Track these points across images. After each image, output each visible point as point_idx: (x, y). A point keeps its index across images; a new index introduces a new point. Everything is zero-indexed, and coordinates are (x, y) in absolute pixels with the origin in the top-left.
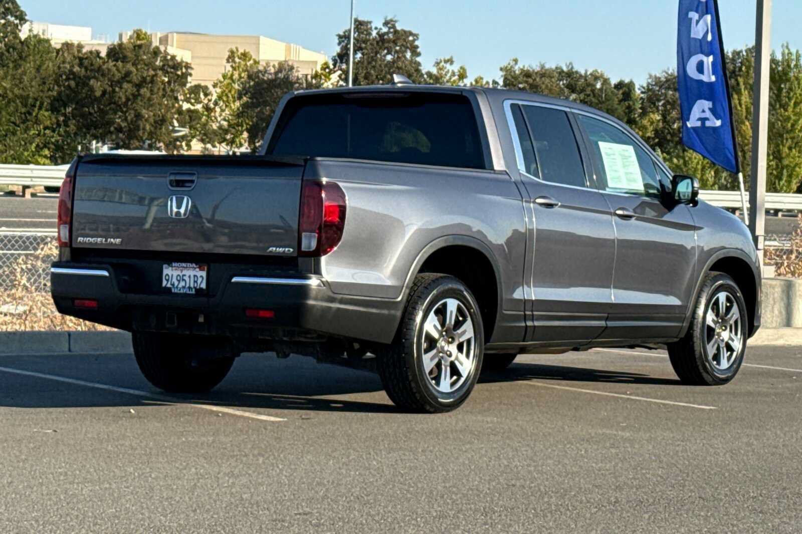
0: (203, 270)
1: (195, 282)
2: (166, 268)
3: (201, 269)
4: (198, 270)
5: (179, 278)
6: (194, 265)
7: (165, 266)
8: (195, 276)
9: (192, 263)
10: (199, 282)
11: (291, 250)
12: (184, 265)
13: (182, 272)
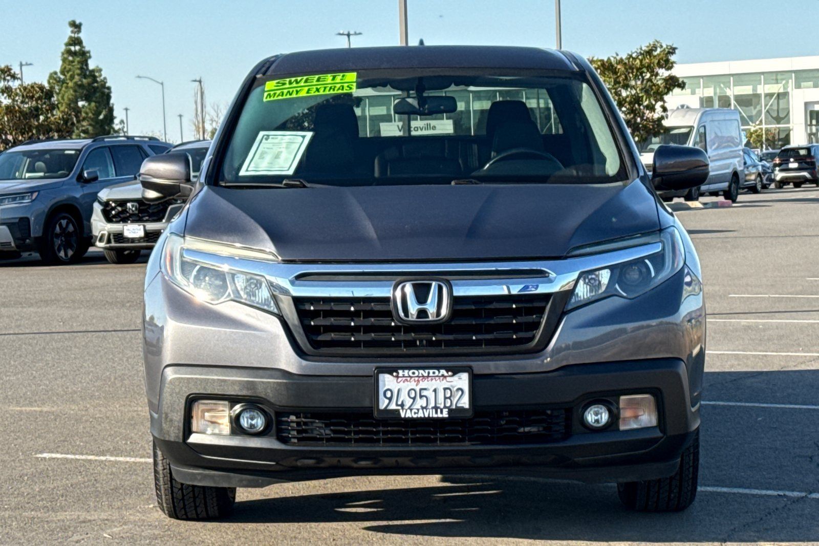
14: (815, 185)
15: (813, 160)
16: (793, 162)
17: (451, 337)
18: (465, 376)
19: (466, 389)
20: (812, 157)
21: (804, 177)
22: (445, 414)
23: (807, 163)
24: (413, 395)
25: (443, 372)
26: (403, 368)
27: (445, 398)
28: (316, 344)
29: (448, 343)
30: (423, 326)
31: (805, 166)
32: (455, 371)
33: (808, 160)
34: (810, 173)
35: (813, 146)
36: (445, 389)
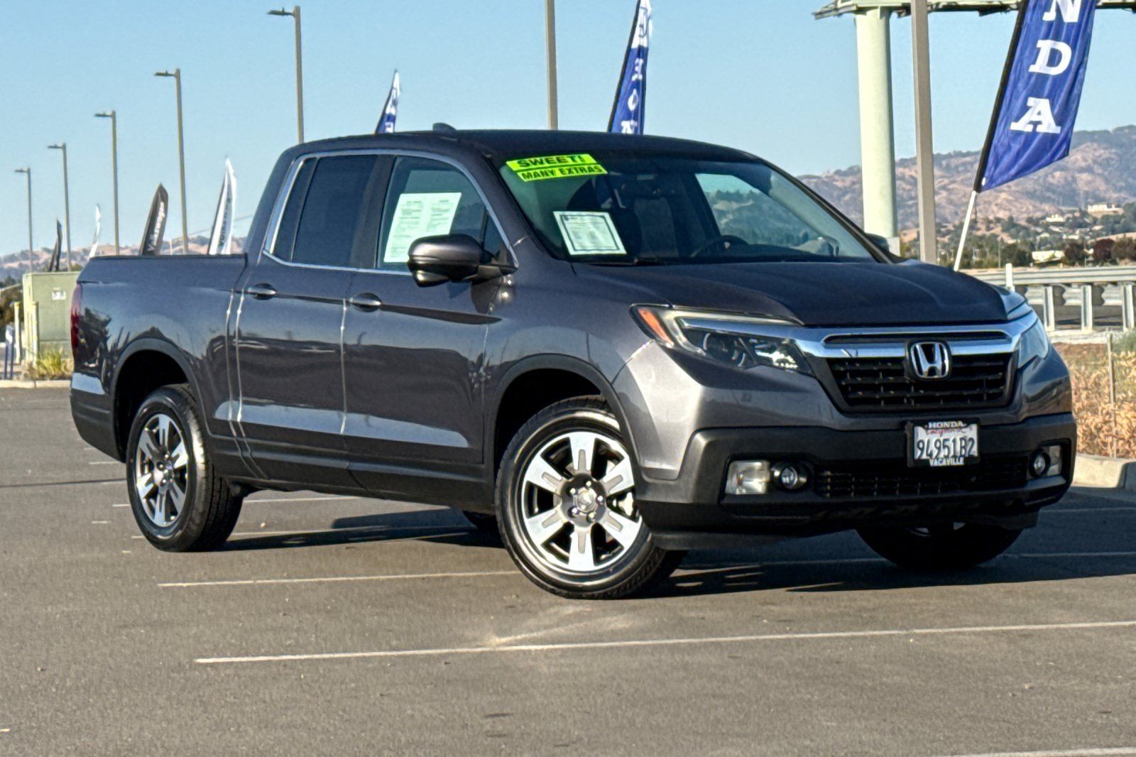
17: (948, 393)
18: (974, 427)
19: (975, 438)
22: (961, 462)
24: (938, 445)
25: (960, 423)
26: (933, 421)
27: (961, 447)
28: (851, 402)
29: (947, 399)
30: (931, 384)
32: (968, 422)
36: (961, 439)
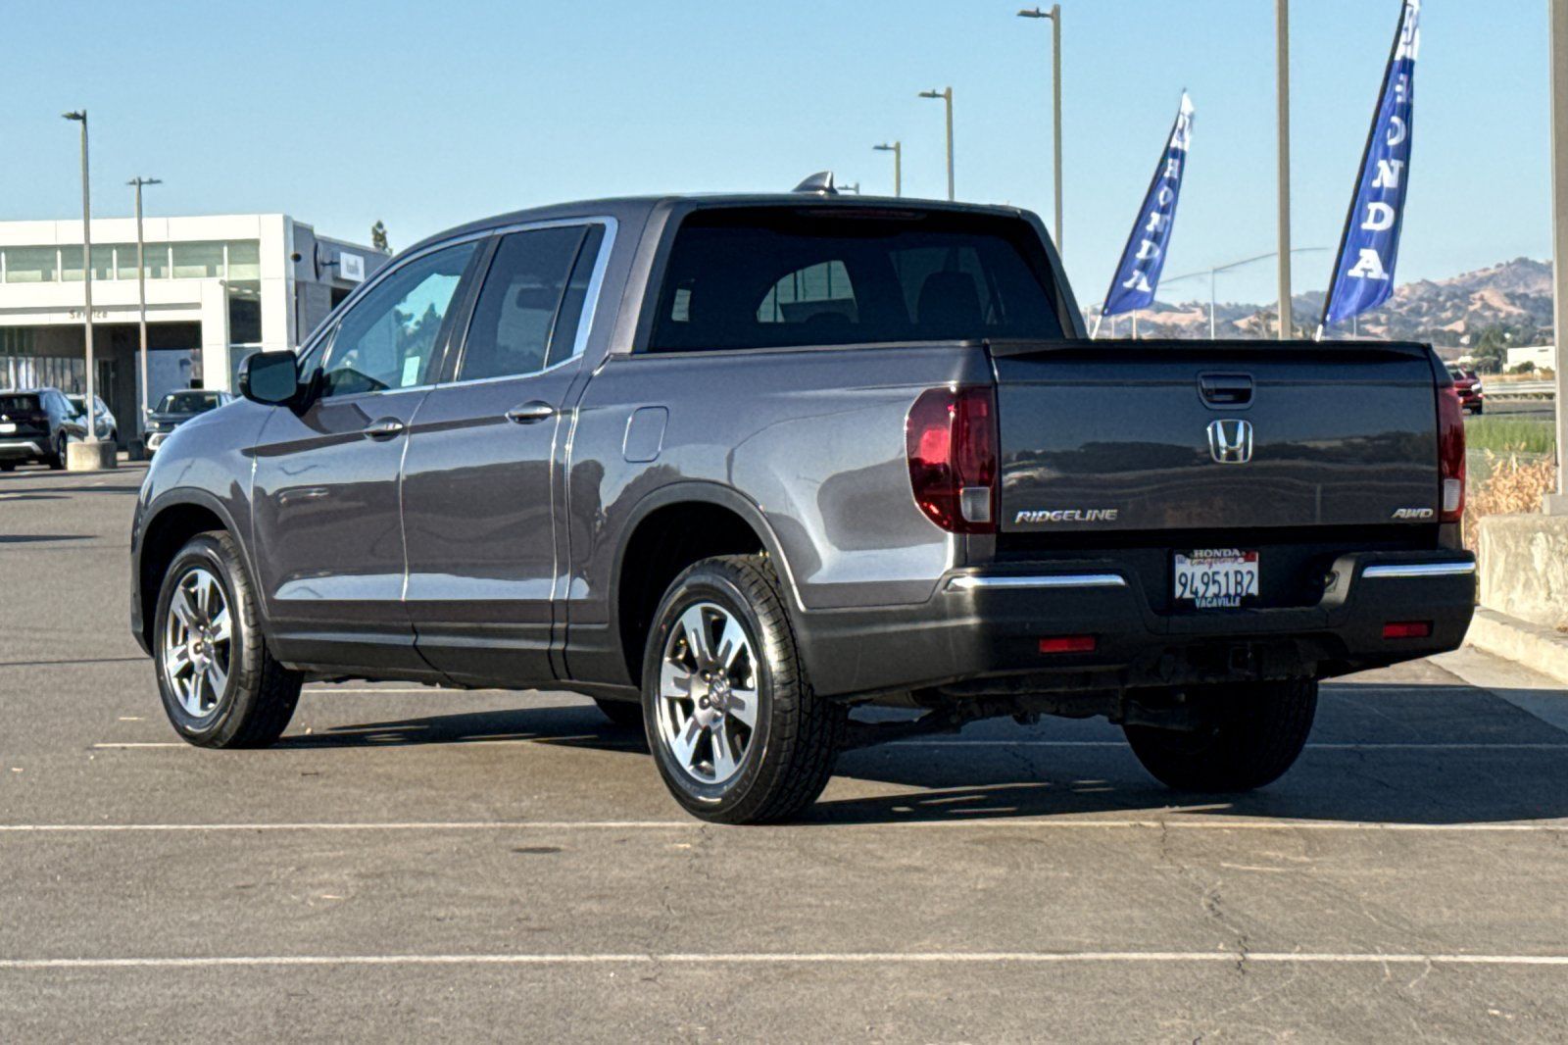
0: (1253, 560)
1: (1238, 583)
2: (1181, 562)
3: (1248, 559)
4: (1241, 560)
5: (1206, 580)
6: (1236, 552)
7: (1178, 557)
8: (1237, 572)
9: (1231, 547)
10: (1245, 583)
11: (1431, 511)
12: (1217, 552)
13: (1211, 565)
14: (47, 466)
15: (45, 419)
16: (6, 422)
20: (42, 413)
21: (28, 450)
23: (34, 424)
31: (29, 429)
33: (36, 418)
34: (38, 443)
35: (41, 393)
